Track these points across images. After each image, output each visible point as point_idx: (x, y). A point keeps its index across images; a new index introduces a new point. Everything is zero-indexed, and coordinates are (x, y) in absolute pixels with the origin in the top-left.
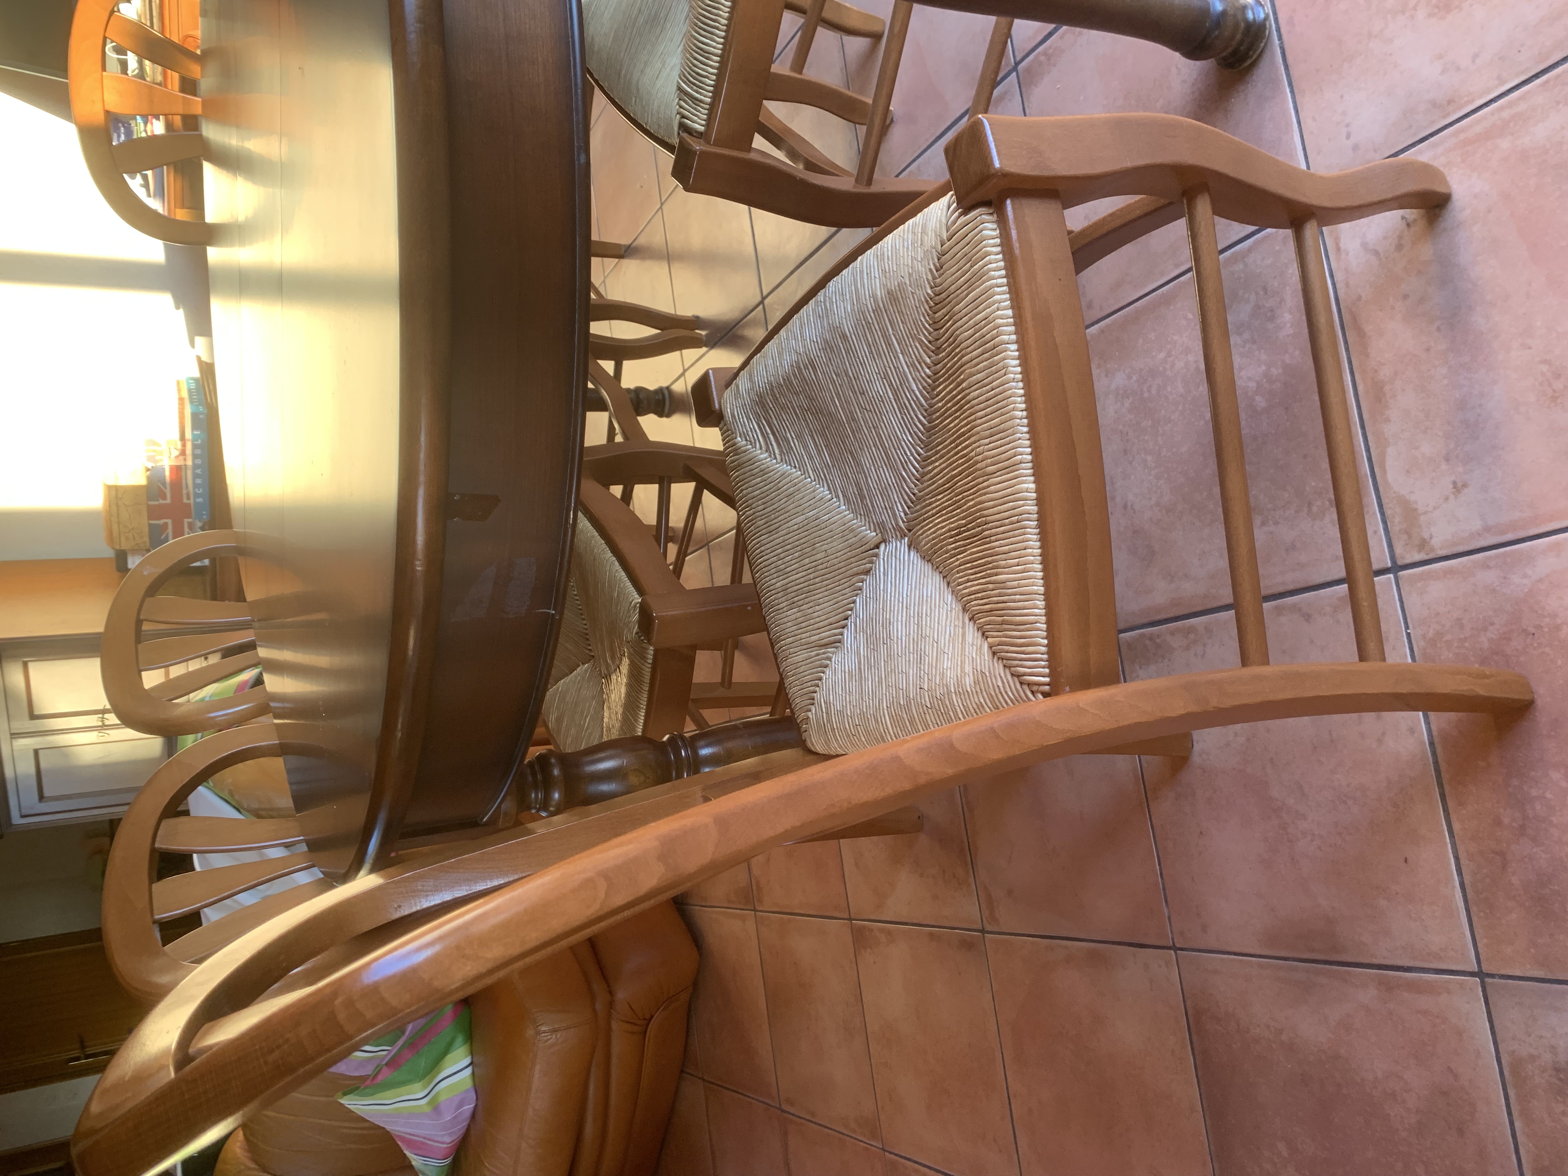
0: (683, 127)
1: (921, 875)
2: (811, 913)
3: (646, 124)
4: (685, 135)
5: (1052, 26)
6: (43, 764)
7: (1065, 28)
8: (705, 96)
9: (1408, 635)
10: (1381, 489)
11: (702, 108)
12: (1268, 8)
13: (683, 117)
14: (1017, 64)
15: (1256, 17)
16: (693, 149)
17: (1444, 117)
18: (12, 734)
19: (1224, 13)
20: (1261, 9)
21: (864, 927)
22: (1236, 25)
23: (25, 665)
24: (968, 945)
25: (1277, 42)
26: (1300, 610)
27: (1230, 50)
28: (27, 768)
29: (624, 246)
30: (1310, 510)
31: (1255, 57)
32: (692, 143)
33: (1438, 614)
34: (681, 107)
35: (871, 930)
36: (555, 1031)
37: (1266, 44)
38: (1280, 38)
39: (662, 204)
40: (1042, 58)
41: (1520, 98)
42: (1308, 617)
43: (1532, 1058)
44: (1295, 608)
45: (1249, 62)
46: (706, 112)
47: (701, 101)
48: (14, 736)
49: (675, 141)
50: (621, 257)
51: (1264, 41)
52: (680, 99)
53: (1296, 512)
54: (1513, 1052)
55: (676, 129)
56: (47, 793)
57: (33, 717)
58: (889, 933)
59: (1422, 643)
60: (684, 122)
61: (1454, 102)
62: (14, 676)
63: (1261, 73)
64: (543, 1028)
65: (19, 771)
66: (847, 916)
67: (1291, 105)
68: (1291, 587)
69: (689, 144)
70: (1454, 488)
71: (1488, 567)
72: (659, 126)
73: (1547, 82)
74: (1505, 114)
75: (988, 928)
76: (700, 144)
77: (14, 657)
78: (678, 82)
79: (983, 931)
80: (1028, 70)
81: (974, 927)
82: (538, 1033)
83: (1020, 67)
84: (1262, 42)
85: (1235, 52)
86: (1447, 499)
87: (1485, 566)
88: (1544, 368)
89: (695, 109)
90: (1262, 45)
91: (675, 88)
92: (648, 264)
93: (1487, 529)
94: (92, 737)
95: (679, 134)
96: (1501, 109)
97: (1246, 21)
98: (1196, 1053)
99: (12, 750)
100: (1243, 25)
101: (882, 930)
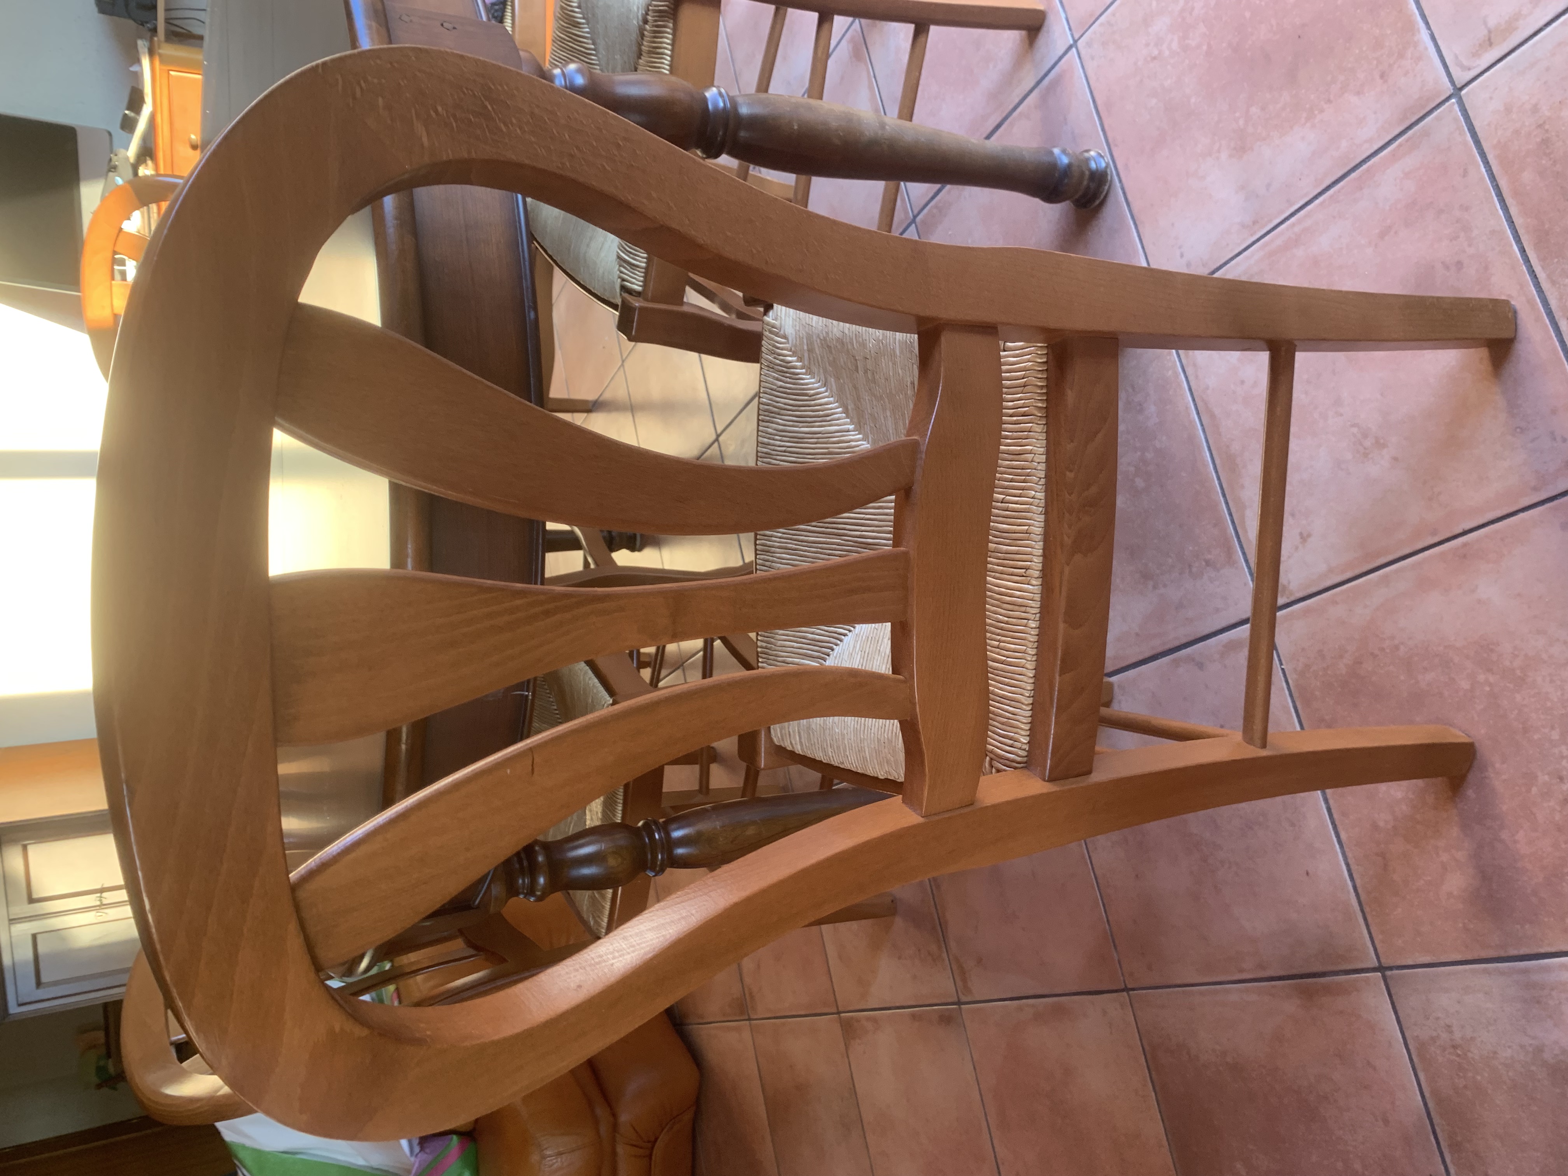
0: (623, 288)
1: (900, 958)
2: (803, 1013)
3: (594, 288)
4: (626, 295)
5: (938, 186)
6: (41, 949)
7: (948, 187)
8: (640, 262)
9: (1283, 669)
10: (1245, 546)
11: (639, 271)
12: (1108, 158)
13: (623, 280)
14: (915, 217)
15: (1098, 165)
16: (633, 306)
17: (1252, 235)
18: (10, 920)
19: (1070, 166)
20: (1102, 160)
21: (852, 1018)
22: (1082, 174)
23: (25, 848)
24: (946, 1020)
25: (1118, 184)
26: (1193, 660)
27: (1080, 193)
28: (27, 954)
29: (591, 401)
30: (1190, 572)
31: (1102, 197)
32: (631, 300)
33: (1303, 649)
34: (621, 272)
35: (858, 1020)
36: (560, 1154)
37: (1110, 187)
38: (1120, 181)
39: (623, 361)
40: (935, 211)
41: (1306, 216)
42: (1200, 666)
43: (1433, 1039)
44: (1190, 659)
45: (1097, 202)
46: (643, 274)
47: (637, 266)
48: (12, 921)
49: (618, 301)
50: (589, 411)
51: (1108, 185)
52: (620, 266)
53: (1180, 574)
54: (1417, 1037)
55: (618, 290)
56: (44, 979)
57: (31, 900)
58: (874, 1020)
59: (1295, 676)
60: (624, 285)
61: (1258, 222)
62: (14, 859)
63: (1108, 211)
64: (548, 1153)
65: (17, 958)
66: (834, 1010)
67: (1135, 234)
68: (1184, 640)
69: (629, 302)
70: (1301, 538)
71: (1336, 603)
72: (605, 290)
73: (1324, 201)
74: (1297, 229)
75: (964, 999)
76: (639, 302)
77: (14, 841)
78: (618, 252)
79: (959, 1003)
80: (924, 222)
81: (950, 1000)
82: (544, 1157)
83: (918, 219)
84: (1105, 185)
85: (1084, 195)
86: (1297, 548)
87: (1334, 602)
88: (1355, 430)
89: (633, 273)
90: (1106, 188)
91: (615, 257)
92: (614, 416)
93: (1331, 570)
94: (90, 917)
95: (621, 294)
96: (1293, 225)
97: (1090, 170)
98: (1157, 1088)
99: (11, 937)
100: (1087, 173)
101: (868, 1019)
